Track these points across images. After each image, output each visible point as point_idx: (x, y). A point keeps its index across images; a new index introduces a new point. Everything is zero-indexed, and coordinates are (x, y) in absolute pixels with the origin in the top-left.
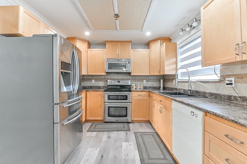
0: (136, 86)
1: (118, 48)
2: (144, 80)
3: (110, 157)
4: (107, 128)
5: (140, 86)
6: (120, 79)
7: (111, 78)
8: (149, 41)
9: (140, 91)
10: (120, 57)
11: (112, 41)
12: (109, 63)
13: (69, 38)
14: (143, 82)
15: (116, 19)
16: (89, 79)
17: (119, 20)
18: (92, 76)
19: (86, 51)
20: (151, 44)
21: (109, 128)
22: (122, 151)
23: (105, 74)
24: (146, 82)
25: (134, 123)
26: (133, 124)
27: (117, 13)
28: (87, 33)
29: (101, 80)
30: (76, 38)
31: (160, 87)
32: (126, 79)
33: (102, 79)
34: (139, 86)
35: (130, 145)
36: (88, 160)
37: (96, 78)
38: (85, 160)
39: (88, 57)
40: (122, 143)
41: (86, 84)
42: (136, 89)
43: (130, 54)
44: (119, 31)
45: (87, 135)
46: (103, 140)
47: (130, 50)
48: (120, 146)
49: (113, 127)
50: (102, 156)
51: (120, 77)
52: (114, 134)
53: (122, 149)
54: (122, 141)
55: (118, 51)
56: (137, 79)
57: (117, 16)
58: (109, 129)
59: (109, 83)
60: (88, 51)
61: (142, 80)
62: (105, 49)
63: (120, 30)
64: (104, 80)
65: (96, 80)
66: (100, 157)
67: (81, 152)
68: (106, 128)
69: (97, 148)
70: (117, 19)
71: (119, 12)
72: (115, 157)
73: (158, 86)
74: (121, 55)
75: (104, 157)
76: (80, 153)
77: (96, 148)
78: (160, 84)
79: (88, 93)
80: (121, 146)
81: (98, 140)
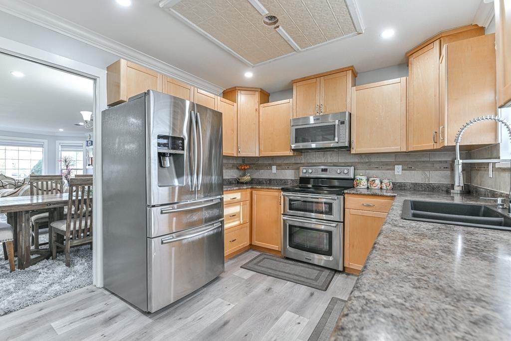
0: (368, 180)
1: (318, 91)
2: (396, 166)
3: (239, 329)
4: (280, 271)
5: (381, 183)
6: (331, 163)
7: (310, 161)
8: (407, 53)
9: (368, 195)
10: (323, 112)
11: (305, 78)
12: (296, 129)
13: (227, 91)
14: (394, 170)
15: (275, 28)
16: (266, 166)
17: (283, 27)
18: (272, 158)
19: (256, 110)
20: (411, 59)
21: (282, 272)
22: (268, 329)
23: (291, 154)
24: (402, 170)
25: (350, 277)
26: (346, 278)
27: (267, 12)
28: (249, 75)
29: (288, 166)
30: (237, 88)
31: (453, 186)
32: (345, 163)
33: (290, 163)
34: (377, 182)
35: (299, 323)
36: (200, 319)
37: (279, 162)
38: (196, 318)
39: (261, 120)
40: (285, 311)
41: (262, 174)
42: (369, 190)
43: (348, 100)
44: (300, 51)
45: (234, 274)
46: (253, 292)
47: (348, 90)
48: (275, 317)
49: (293, 272)
50: (226, 323)
51: (331, 158)
52: (283, 288)
53: (273, 324)
54: (287, 308)
55: (318, 98)
56: (374, 163)
57: (273, 19)
58: (280, 274)
59: (303, 173)
60: (261, 108)
61: (390, 166)
62: (291, 100)
63: (301, 48)
64: (295, 167)
65: (279, 166)
66: (222, 322)
67: (203, 300)
68: (276, 270)
69: (231, 304)
70: (278, 27)
71: (268, 9)
72: (246, 335)
73: (446, 182)
74: (325, 106)
75: (228, 327)
76: (200, 302)
77: (229, 303)
78: (453, 177)
79: (254, 192)
80: (277, 319)
81: (246, 288)
